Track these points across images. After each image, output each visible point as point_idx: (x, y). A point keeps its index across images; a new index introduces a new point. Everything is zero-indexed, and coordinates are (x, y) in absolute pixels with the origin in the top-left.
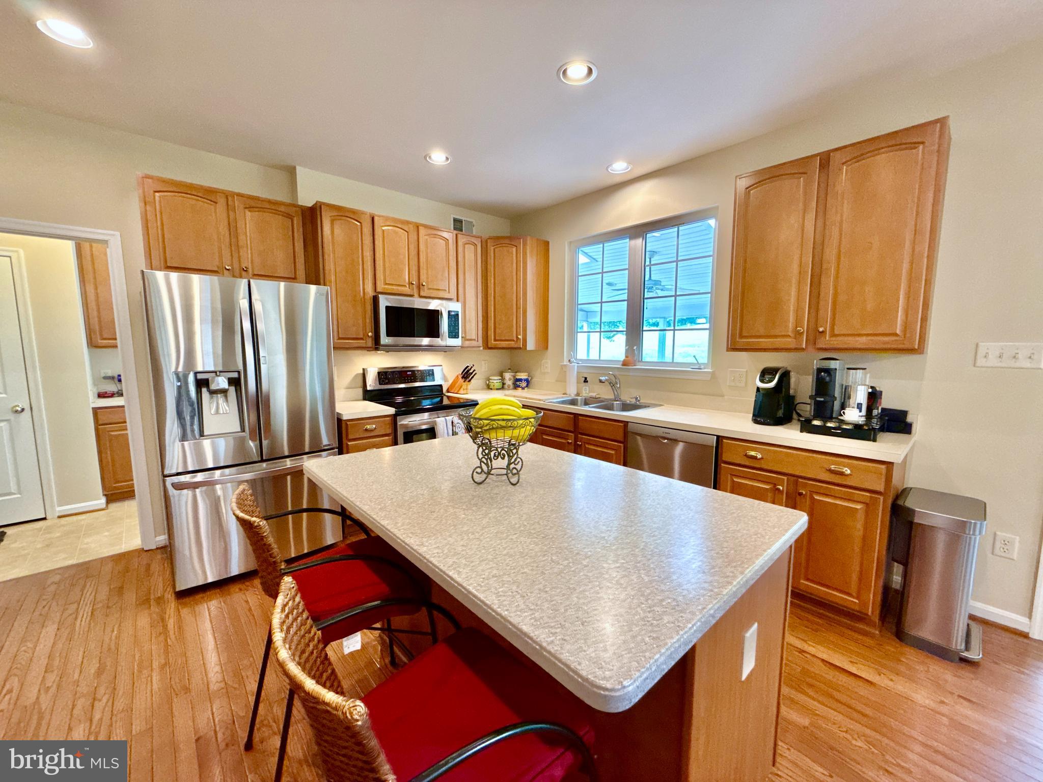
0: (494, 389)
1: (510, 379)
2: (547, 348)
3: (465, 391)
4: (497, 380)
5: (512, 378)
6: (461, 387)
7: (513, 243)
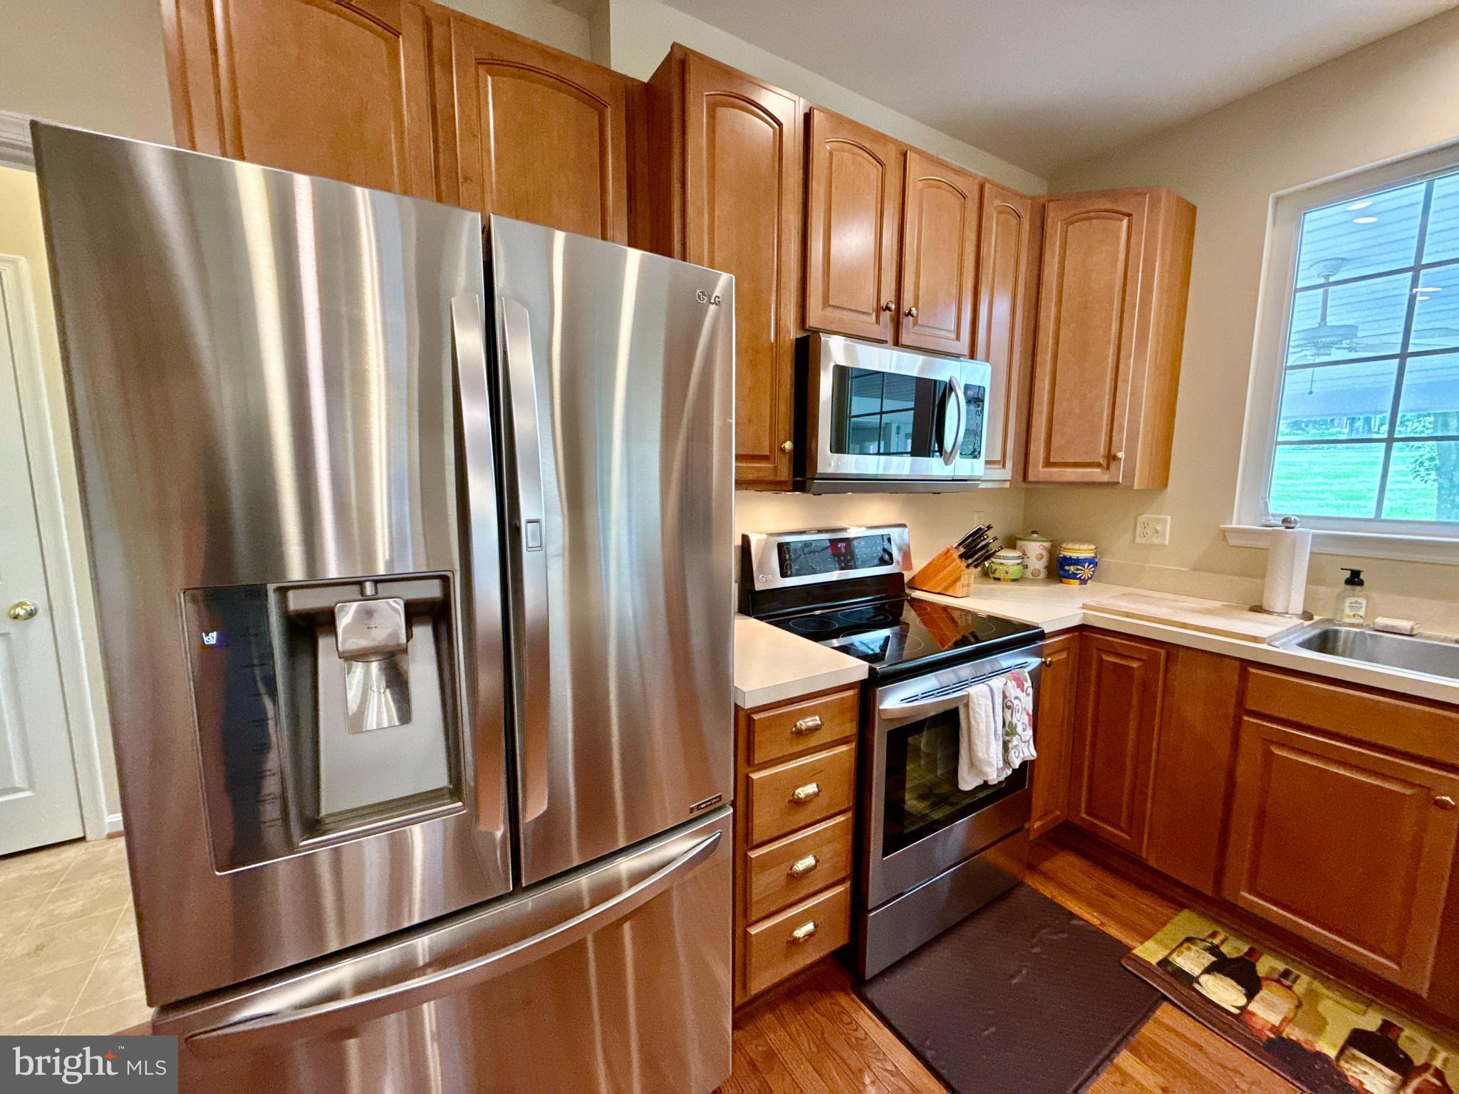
0: (1006, 580)
1: (1040, 558)
2: (1166, 485)
3: (965, 589)
4: (1013, 558)
5: (1045, 553)
6: (958, 579)
7: (1121, 208)
